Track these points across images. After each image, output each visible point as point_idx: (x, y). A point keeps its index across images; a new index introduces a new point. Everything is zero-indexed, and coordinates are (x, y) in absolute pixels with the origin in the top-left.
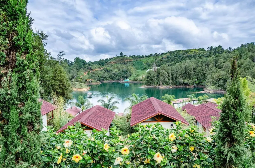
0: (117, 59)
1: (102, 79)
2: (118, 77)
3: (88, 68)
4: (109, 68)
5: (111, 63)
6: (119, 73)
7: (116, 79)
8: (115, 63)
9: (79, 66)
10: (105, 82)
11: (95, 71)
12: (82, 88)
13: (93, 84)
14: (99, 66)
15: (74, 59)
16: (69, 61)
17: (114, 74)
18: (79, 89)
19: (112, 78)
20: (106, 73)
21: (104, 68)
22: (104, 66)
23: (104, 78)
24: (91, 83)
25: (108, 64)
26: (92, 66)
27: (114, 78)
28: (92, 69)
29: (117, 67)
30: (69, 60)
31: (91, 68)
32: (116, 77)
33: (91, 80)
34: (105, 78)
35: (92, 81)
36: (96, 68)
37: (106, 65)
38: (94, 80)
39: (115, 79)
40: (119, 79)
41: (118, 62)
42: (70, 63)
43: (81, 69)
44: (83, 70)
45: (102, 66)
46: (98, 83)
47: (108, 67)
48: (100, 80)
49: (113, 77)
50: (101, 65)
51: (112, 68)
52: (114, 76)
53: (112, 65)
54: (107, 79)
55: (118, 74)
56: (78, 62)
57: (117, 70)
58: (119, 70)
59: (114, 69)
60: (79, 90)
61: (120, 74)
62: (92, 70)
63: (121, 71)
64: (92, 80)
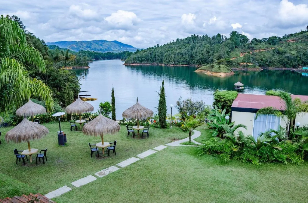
0: (301, 35)
1: (267, 64)
2: (294, 63)
3: (249, 48)
4: (282, 49)
5: (288, 42)
6: (297, 57)
7: (291, 66)
8: (294, 41)
9: (235, 44)
10: (270, 68)
11: (260, 52)
12: (219, 72)
13: (248, 69)
14: (267, 45)
15: (230, 33)
16: (222, 37)
17: (288, 57)
18: (216, 73)
19: (284, 63)
20: (275, 56)
21: (275, 49)
22: (276, 46)
23: (270, 62)
24: (246, 68)
25: (282, 43)
26: (256, 44)
27: (288, 64)
28: (255, 48)
29: (297, 48)
30: (222, 35)
31: (253, 47)
32: (291, 62)
33: (246, 64)
34: (272, 62)
35: (247, 66)
36: (261, 47)
37: (278, 44)
38: (251, 64)
39: (288, 66)
40: (294, 65)
41: (300, 41)
42: (225, 39)
43: (238, 48)
44: (240, 49)
45: (272, 46)
46: (257, 69)
47: (281, 47)
48: (264, 65)
49: (286, 62)
50: (270, 44)
51: (287, 49)
52: (287, 60)
53: (289, 45)
54: (274, 64)
55: (295, 59)
56: (234, 38)
57: (294, 52)
58: (298, 52)
59: (290, 50)
60: (214, 74)
61: (298, 59)
62: (254, 50)
63: (302, 53)
64: (248, 64)
